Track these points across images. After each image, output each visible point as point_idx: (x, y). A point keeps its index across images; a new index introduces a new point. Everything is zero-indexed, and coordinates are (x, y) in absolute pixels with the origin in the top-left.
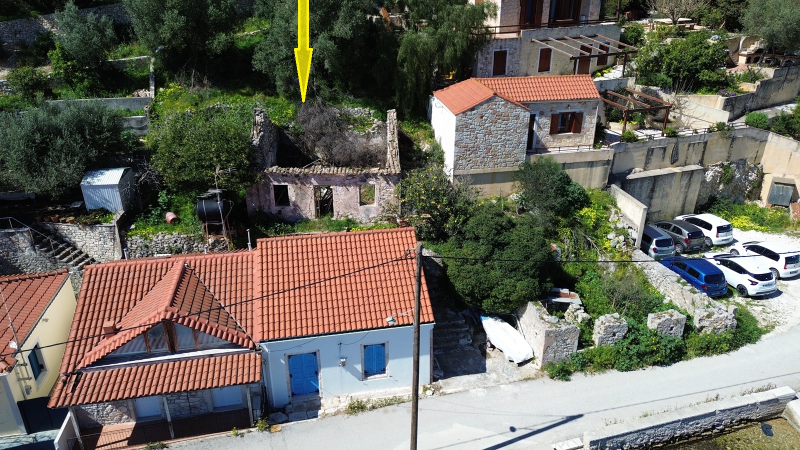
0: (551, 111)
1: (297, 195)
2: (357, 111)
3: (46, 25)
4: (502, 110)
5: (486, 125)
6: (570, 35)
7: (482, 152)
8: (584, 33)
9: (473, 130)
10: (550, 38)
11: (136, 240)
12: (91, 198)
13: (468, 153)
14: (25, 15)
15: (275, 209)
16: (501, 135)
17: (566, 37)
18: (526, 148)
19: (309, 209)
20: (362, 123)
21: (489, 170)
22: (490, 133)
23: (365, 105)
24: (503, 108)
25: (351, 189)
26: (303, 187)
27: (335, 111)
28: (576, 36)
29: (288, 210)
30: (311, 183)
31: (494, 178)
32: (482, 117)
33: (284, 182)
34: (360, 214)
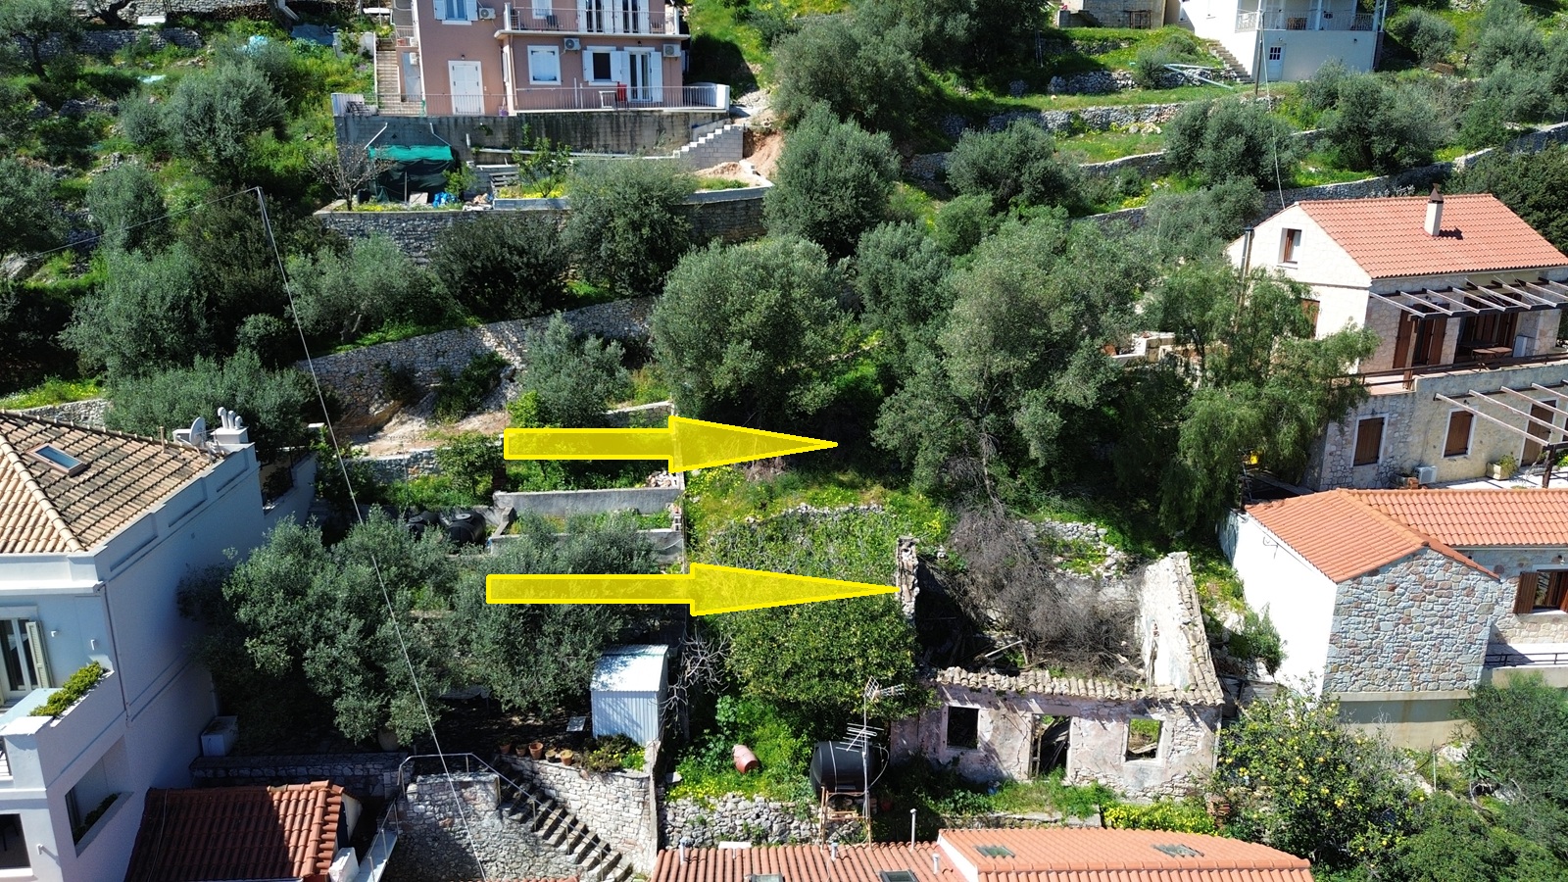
0: (1521, 565)
1: (996, 729)
2: (1073, 529)
3: (489, 341)
4: (1439, 575)
5: (1402, 605)
6: (1512, 383)
7: (1387, 660)
8: (1541, 380)
9: (1372, 614)
10: (1471, 392)
11: (683, 809)
12: (607, 717)
13: (1358, 658)
14: (455, 323)
15: (946, 753)
16: (1432, 625)
17: (1503, 388)
18: (1483, 654)
19: (1016, 759)
20: (1081, 553)
21: (1400, 696)
22: (1408, 621)
23: (1087, 517)
24: (1441, 572)
25: (1112, 726)
26: (1011, 715)
27: (1030, 529)
28: (1522, 385)
29: (972, 760)
30: (1028, 709)
31: (1407, 711)
32: (1393, 589)
33: (973, 702)
34: (1125, 779)
